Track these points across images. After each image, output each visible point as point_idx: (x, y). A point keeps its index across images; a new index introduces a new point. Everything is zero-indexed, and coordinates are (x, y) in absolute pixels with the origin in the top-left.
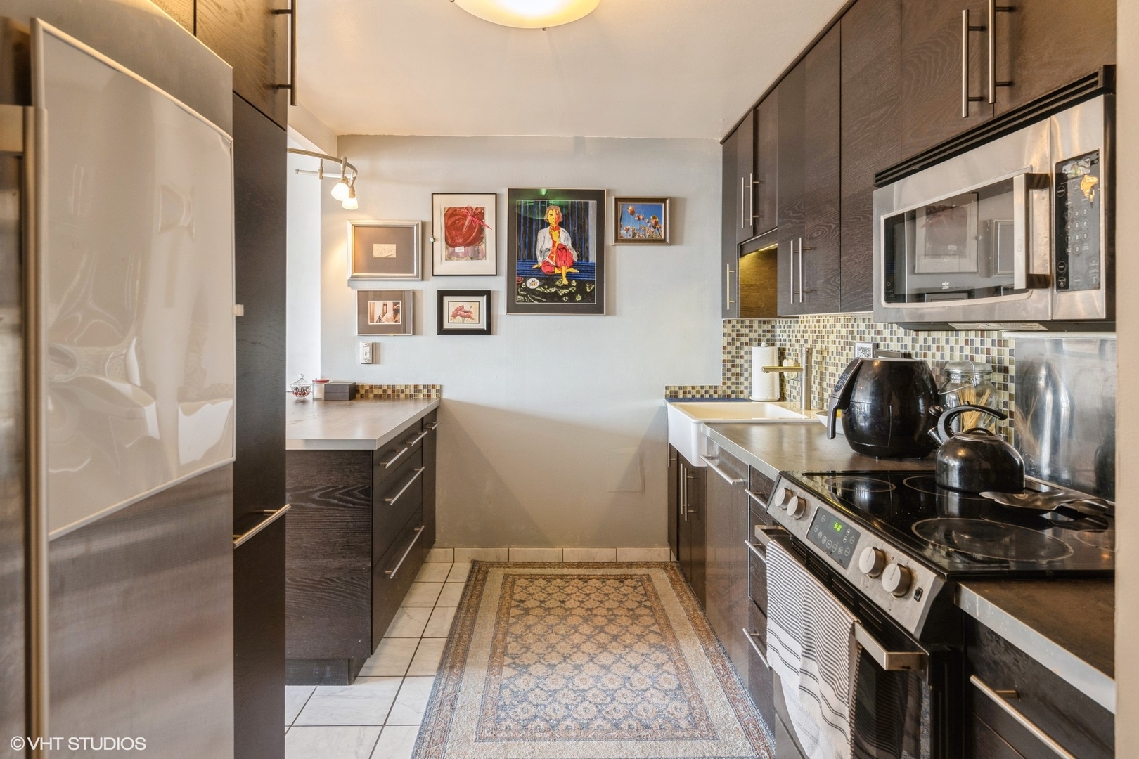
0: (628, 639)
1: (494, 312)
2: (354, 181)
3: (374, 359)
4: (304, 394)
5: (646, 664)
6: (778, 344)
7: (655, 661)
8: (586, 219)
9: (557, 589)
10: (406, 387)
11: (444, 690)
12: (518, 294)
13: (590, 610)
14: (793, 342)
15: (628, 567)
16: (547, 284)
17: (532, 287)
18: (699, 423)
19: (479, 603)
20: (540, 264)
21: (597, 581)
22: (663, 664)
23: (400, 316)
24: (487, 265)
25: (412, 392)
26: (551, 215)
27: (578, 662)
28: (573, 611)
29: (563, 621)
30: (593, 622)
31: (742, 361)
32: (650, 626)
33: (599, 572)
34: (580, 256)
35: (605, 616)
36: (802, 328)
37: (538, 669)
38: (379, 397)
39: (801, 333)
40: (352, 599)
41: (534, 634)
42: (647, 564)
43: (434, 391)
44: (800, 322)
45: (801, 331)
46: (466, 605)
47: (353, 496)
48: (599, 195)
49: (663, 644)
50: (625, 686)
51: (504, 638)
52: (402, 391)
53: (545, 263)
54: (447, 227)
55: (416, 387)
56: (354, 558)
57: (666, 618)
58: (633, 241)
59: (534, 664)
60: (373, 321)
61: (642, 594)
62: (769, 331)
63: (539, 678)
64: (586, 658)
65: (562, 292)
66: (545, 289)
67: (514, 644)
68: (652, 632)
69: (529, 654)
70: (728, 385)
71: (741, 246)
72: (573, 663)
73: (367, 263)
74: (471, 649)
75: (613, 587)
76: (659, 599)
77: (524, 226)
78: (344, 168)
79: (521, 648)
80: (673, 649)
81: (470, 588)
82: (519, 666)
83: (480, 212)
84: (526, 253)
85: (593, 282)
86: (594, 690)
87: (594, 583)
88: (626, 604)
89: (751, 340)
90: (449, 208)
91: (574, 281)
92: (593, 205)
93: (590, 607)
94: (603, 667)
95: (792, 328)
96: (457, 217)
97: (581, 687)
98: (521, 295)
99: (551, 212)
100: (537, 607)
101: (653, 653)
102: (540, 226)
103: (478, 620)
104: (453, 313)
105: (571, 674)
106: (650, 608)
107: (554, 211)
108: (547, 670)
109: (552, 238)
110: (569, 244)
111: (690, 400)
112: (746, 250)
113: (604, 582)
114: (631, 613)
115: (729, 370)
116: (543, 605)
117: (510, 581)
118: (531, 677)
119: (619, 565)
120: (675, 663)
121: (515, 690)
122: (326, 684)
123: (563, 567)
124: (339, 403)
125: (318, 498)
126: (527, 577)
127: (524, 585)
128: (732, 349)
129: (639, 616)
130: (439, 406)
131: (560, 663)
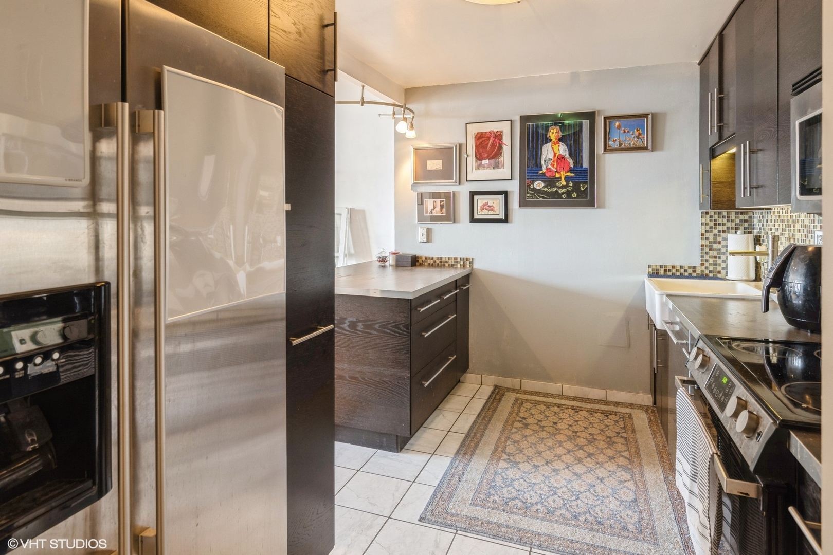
0: (601, 458)
1: (510, 207)
2: (413, 119)
3: (429, 240)
4: (384, 261)
5: (611, 479)
6: (755, 233)
7: (619, 477)
8: (580, 134)
9: (553, 414)
10: (449, 259)
11: (456, 467)
12: (528, 193)
13: (576, 432)
14: (767, 230)
15: (614, 406)
16: (550, 185)
17: (538, 188)
18: (662, 295)
19: (493, 415)
20: (544, 170)
21: (587, 413)
22: (626, 481)
23: (444, 210)
24: (505, 172)
25: (453, 263)
26: (553, 133)
27: (557, 467)
28: (562, 431)
29: (552, 437)
30: (575, 441)
31: (720, 246)
32: (621, 452)
33: (589, 406)
34: (576, 163)
35: (586, 439)
36: (774, 219)
37: (526, 467)
38: (430, 265)
39: (773, 223)
40: (398, 396)
41: (528, 442)
42: (631, 406)
43: (468, 262)
44: (772, 213)
45: (773, 221)
46: (483, 415)
47: (399, 329)
48: (590, 116)
49: (630, 466)
50: (589, 491)
51: (506, 441)
52: (447, 262)
53: (549, 170)
54: (476, 147)
55: (455, 259)
56: (400, 369)
57: (637, 448)
58: (620, 149)
59: (523, 462)
60: (427, 213)
61: (621, 428)
62: (746, 221)
63: (524, 472)
64: (564, 466)
65: (561, 191)
66: (548, 189)
67: (512, 446)
68: (622, 456)
69: (521, 455)
70: (706, 266)
71: (712, 149)
72: (552, 467)
73: (422, 174)
74: (480, 444)
75: (599, 419)
76: (635, 433)
77: (532, 142)
78: (404, 111)
79: (516, 450)
80: (637, 472)
81: (489, 404)
82: (512, 461)
83: (500, 135)
84: (534, 162)
85: (586, 183)
86: (564, 489)
87: (584, 413)
88: (606, 432)
89: (728, 228)
90: (478, 133)
91: (571, 182)
92: (586, 123)
93: (576, 430)
94: (575, 474)
95: (766, 219)
96: (483, 139)
97: (555, 485)
98: (530, 194)
99: (552, 131)
100: (535, 424)
101: (619, 471)
102: (544, 142)
103: (490, 427)
104: (481, 207)
105: (549, 475)
106: (626, 439)
107: (555, 130)
108: (532, 469)
109: (554, 151)
110: (567, 155)
111: (669, 277)
112: (717, 152)
113: (592, 414)
114: (609, 439)
115: (707, 253)
116: (539, 423)
117: (519, 403)
118: (519, 471)
119: (607, 403)
120: (636, 483)
121: (505, 477)
122: (383, 450)
123: (561, 399)
124: (404, 268)
125: (378, 328)
126: (532, 402)
127: (529, 407)
128: (711, 236)
129: (614, 443)
130: (471, 273)
131: (543, 465)
